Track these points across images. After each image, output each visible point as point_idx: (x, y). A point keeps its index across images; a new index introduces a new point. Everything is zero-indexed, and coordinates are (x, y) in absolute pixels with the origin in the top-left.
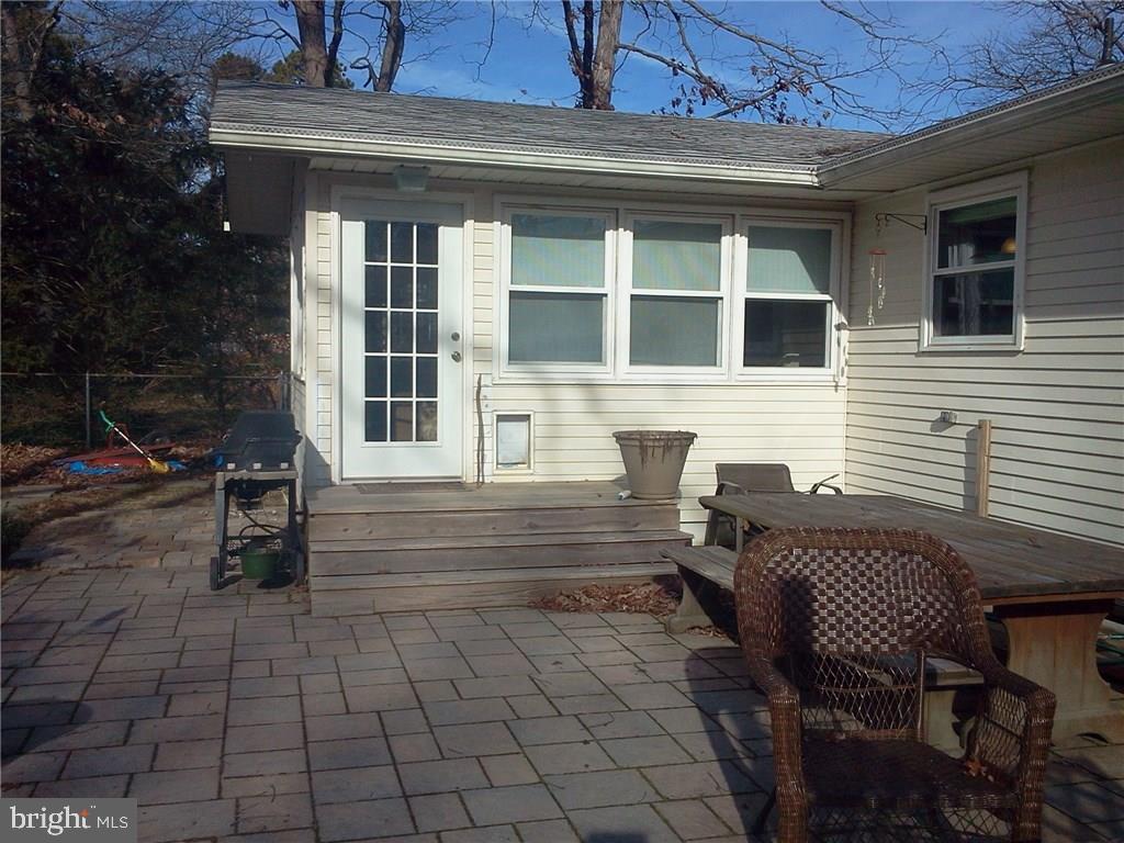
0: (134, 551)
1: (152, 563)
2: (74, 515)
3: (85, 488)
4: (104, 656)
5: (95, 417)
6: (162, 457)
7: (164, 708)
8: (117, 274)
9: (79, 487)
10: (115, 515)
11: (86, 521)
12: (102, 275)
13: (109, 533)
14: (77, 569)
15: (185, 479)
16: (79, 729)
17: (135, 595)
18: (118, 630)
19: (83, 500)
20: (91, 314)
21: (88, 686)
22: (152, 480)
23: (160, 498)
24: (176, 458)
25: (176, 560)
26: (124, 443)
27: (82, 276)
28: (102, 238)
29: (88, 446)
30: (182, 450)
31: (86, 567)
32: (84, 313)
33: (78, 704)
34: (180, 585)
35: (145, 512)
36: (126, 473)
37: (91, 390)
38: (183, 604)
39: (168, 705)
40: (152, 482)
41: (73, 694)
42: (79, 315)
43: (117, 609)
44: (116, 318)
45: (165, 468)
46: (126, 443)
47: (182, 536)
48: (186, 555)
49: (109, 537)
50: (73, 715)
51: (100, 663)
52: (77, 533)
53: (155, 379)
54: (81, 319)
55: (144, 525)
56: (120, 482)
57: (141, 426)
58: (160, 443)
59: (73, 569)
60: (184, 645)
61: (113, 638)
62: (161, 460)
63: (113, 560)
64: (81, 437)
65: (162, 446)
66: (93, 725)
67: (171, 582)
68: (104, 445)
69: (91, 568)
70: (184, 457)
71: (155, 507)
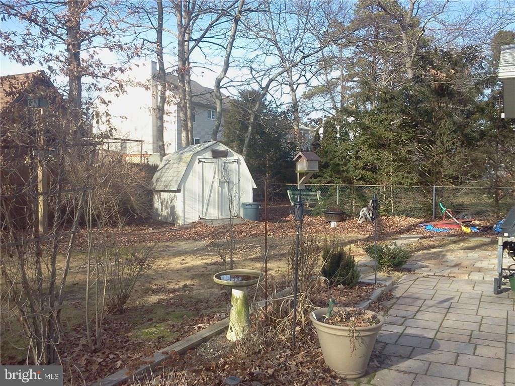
0: (456, 270)
1: (465, 277)
2: (428, 250)
3: (432, 237)
4: (444, 319)
5: (437, 205)
6: (468, 225)
7: (473, 351)
8: (448, 141)
9: (429, 237)
10: (447, 251)
11: (434, 253)
12: (442, 143)
13: (444, 260)
14: (430, 275)
15: (479, 236)
16: (434, 352)
17: (457, 291)
18: (450, 307)
19: (432, 243)
20: (437, 160)
21: (437, 333)
22: (463, 236)
23: (467, 245)
24: (474, 226)
25: (476, 276)
26: (450, 218)
27: (433, 143)
28: (442, 125)
29: (433, 218)
30: (477, 222)
31: (434, 275)
32: (434, 159)
33: (433, 340)
34: (479, 289)
35: (460, 251)
36: (450, 231)
37: (435, 194)
38: (480, 299)
39: (475, 349)
40: (463, 237)
41: (431, 335)
42: (431, 160)
43: (449, 297)
44: (447, 161)
45: (468, 230)
46: (451, 218)
47: (478, 265)
48: (481, 274)
49: (444, 262)
50: (431, 345)
51: (442, 322)
52: (429, 259)
53: (465, 188)
54: (432, 162)
55: (460, 257)
56: (448, 236)
57: (458, 210)
58: (467, 219)
59: (429, 275)
60: (482, 320)
61: (448, 310)
62: (468, 226)
63: (446, 273)
64: (431, 214)
65: (467, 220)
66: (440, 352)
67: (474, 287)
68: (441, 218)
69: (437, 276)
70: (478, 226)
71: (464, 249)
